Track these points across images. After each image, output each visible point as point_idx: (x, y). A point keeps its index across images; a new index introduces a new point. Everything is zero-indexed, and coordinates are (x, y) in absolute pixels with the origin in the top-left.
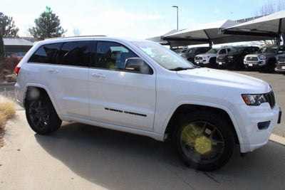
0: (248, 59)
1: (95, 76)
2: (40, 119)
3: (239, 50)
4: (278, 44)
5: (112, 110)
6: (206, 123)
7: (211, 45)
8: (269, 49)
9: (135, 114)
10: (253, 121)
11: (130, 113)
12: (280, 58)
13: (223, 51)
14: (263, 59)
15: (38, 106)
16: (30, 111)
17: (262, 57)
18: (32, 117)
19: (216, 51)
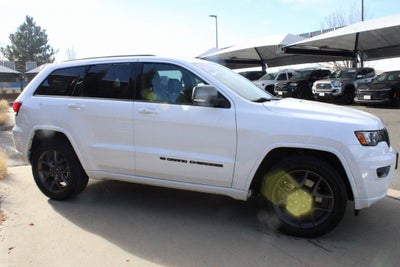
0: (319, 86)
1: (144, 112)
2: (56, 178)
3: (305, 75)
4: (354, 66)
5: (171, 160)
7: (264, 68)
8: (344, 73)
9: (206, 164)
10: (371, 167)
11: (198, 163)
12: (359, 85)
13: (282, 76)
14: (338, 87)
17: (337, 83)
18: (42, 176)
19: (272, 77)
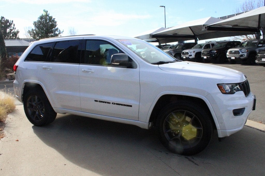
1: (85, 71)
2: (37, 113)
3: (223, 45)
4: (258, 38)
5: (101, 102)
6: (186, 111)
7: (196, 41)
8: (250, 43)
9: (122, 105)
10: (228, 108)
11: (117, 104)
12: (260, 51)
13: (207, 46)
15: (35, 101)
16: (28, 105)
17: (243, 50)
19: (201, 46)
